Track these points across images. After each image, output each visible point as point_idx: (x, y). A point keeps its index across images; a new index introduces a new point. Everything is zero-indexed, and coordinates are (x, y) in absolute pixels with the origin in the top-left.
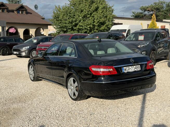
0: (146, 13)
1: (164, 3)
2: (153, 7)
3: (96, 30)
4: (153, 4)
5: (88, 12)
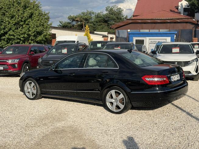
0: (74, 23)
1: (93, 13)
2: (82, 17)
3: (32, 40)
4: (81, 14)
5: (21, 18)
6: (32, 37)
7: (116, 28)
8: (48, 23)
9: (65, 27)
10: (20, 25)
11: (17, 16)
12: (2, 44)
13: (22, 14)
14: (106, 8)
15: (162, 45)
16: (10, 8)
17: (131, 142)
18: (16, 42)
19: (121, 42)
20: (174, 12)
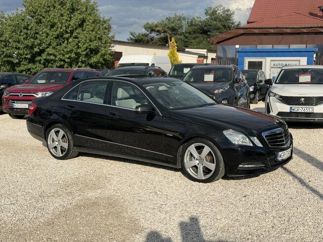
0: (153, 35)
1: (184, 19)
2: (166, 25)
3: (82, 62)
4: (164, 20)
5: (66, 28)
6: (82, 58)
7: (218, 43)
8: (110, 36)
9: (139, 41)
10: (64, 38)
11: (59, 23)
12: (36, 68)
13: (67, 20)
14: (206, 10)
15: (282, 70)
16: (48, 12)
17: (194, 224)
18: (58, 65)
19: (225, 64)
20: (316, 15)
